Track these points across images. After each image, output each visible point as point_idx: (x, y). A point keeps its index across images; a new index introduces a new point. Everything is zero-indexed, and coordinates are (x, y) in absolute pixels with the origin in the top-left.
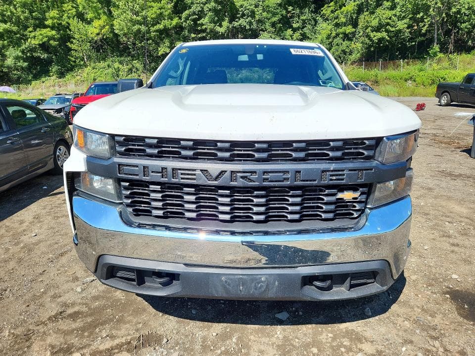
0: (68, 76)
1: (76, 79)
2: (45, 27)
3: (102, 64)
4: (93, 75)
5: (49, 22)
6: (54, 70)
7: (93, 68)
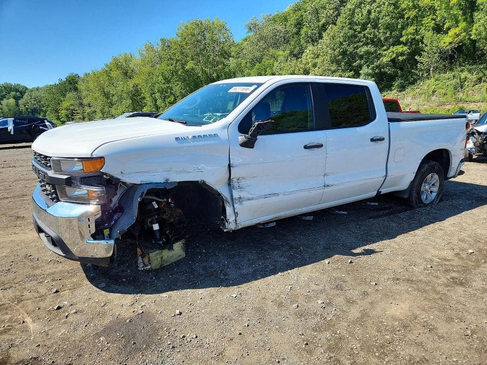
0: (408, 90)
1: (415, 93)
2: (399, 43)
3: (449, 74)
4: (433, 87)
5: (403, 39)
6: (396, 84)
7: (437, 80)
